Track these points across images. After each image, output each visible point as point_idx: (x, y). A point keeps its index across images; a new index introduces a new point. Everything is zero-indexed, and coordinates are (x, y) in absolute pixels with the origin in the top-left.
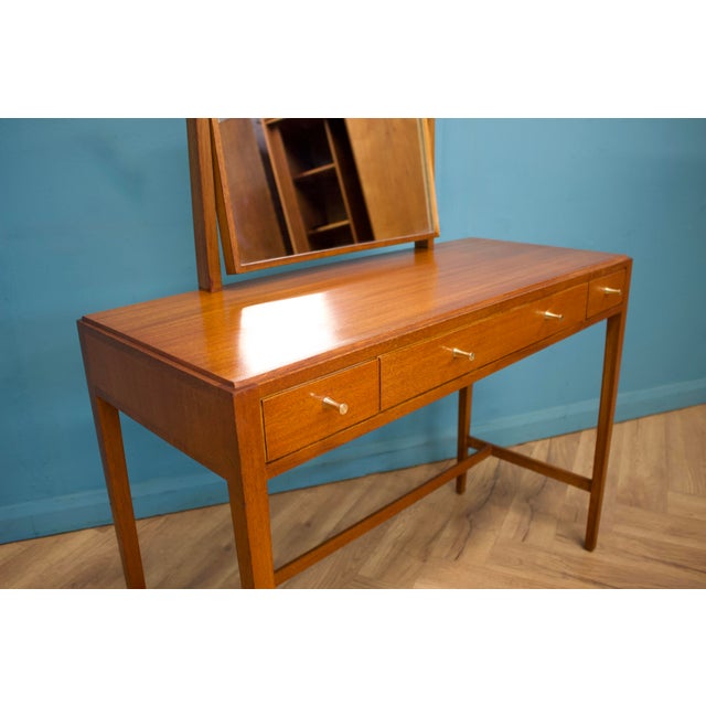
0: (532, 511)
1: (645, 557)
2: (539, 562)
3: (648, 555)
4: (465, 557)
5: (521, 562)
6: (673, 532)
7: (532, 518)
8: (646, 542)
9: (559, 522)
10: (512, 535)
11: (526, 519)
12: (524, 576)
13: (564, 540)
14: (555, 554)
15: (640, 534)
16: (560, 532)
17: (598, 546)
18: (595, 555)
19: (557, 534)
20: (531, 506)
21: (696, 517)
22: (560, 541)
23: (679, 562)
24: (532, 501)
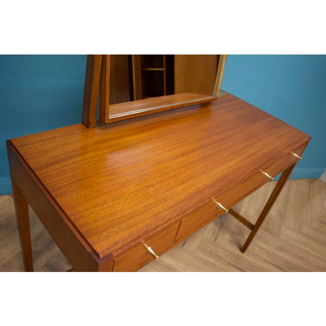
0: (221, 224)
1: (266, 260)
2: (219, 255)
3: (267, 259)
4: (186, 246)
5: (211, 253)
6: (281, 249)
7: (220, 228)
8: (267, 252)
9: (232, 233)
10: (209, 237)
11: (218, 229)
12: (212, 261)
13: (233, 244)
14: (227, 251)
15: (265, 247)
16: (232, 240)
17: (247, 251)
18: (244, 255)
19: (230, 241)
20: (221, 222)
21: (291, 242)
22: (231, 244)
23: (279, 266)
24: (222, 219)
